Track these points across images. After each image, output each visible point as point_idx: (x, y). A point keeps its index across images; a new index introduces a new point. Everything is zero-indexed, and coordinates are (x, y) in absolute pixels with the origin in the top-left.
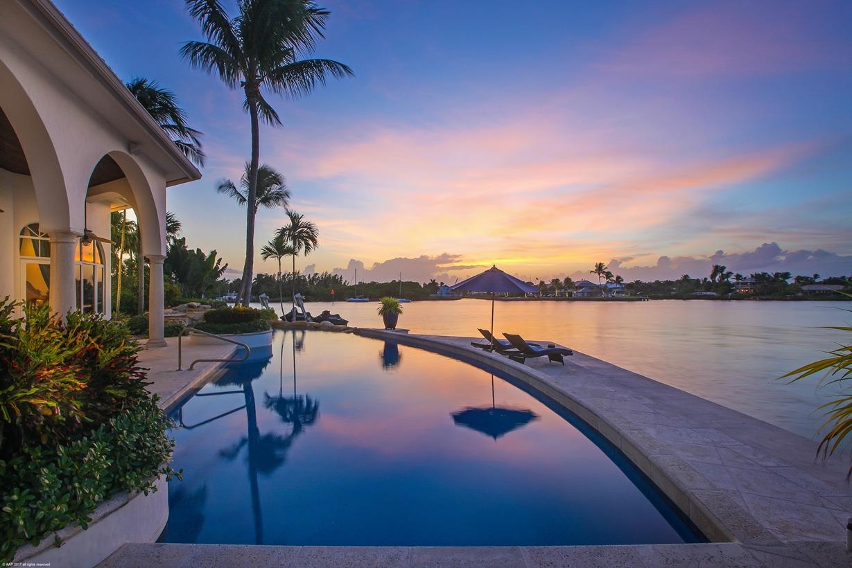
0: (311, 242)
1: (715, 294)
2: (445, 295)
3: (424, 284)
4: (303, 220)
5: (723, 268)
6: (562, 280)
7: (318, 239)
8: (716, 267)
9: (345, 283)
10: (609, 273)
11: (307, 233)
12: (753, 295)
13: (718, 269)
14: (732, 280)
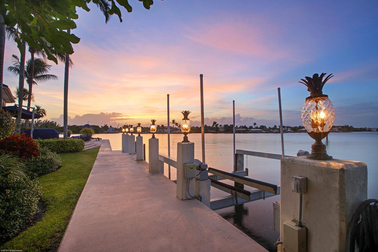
0: (44, 115)
1: (213, 131)
2: (111, 131)
3: (102, 126)
4: (41, 108)
5: (216, 122)
6: (160, 126)
7: (46, 113)
8: (214, 122)
9: (58, 125)
10: (177, 123)
11: (42, 112)
12: (224, 132)
13: (215, 123)
14: (218, 126)
